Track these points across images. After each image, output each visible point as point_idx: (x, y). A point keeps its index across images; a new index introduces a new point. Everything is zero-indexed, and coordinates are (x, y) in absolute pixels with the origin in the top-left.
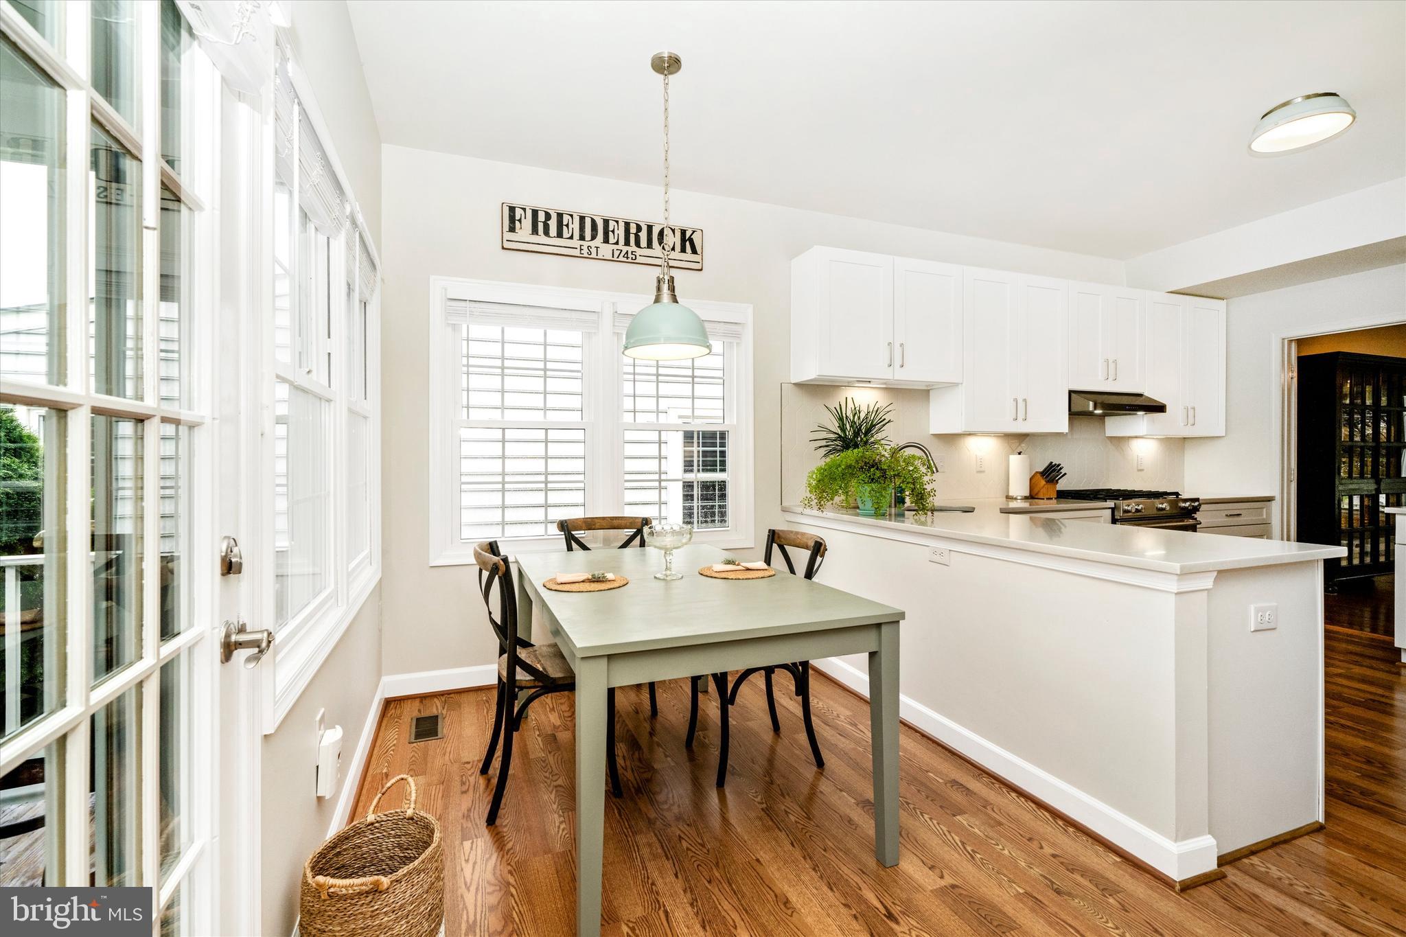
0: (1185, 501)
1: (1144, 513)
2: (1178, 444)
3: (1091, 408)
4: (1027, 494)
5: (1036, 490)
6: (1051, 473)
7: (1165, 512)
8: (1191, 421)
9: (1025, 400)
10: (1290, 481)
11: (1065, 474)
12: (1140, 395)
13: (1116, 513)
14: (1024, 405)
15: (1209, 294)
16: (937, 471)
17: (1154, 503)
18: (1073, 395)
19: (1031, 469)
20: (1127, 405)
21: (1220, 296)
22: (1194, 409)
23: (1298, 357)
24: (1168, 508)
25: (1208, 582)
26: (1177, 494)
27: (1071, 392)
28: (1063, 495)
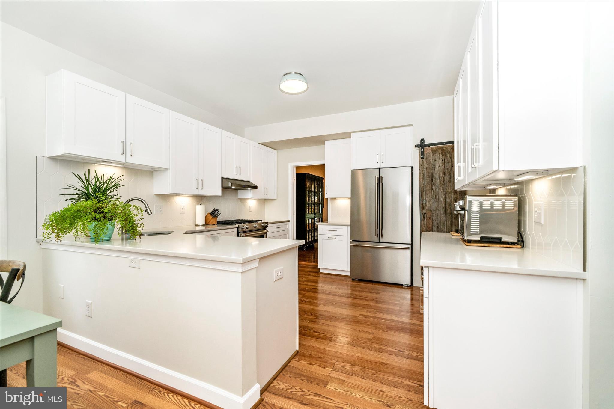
0: (263, 223)
1: (249, 229)
2: (263, 202)
3: (230, 186)
4: (204, 223)
5: (208, 221)
6: (214, 213)
7: (256, 228)
8: (266, 193)
9: (202, 180)
10: (294, 215)
11: (220, 214)
12: (249, 182)
13: (239, 230)
14: (202, 182)
15: (270, 146)
16: (151, 213)
17: (253, 225)
18: (223, 179)
19: (206, 212)
20: (244, 185)
21: (275, 148)
22: (267, 188)
23: (296, 174)
24: (257, 226)
25: (256, 264)
26: (261, 221)
27: (222, 178)
28: (220, 223)
